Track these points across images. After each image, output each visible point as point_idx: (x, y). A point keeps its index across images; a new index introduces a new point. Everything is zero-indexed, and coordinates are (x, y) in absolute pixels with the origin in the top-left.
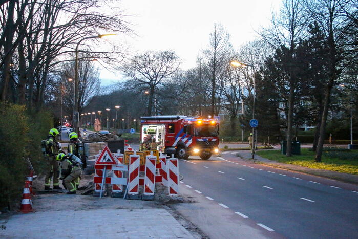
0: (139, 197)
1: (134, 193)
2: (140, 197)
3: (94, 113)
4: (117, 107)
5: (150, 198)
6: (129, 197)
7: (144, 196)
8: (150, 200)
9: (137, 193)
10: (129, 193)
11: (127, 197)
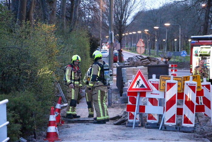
0: (176, 128)
1: (171, 124)
2: (178, 128)
3: (139, 32)
4: (167, 24)
5: (190, 130)
6: (165, 128)
7: (183, 127)
8: (190, 132)
9: (175, 124)
10: (165, 123)
11: (163, 128)
